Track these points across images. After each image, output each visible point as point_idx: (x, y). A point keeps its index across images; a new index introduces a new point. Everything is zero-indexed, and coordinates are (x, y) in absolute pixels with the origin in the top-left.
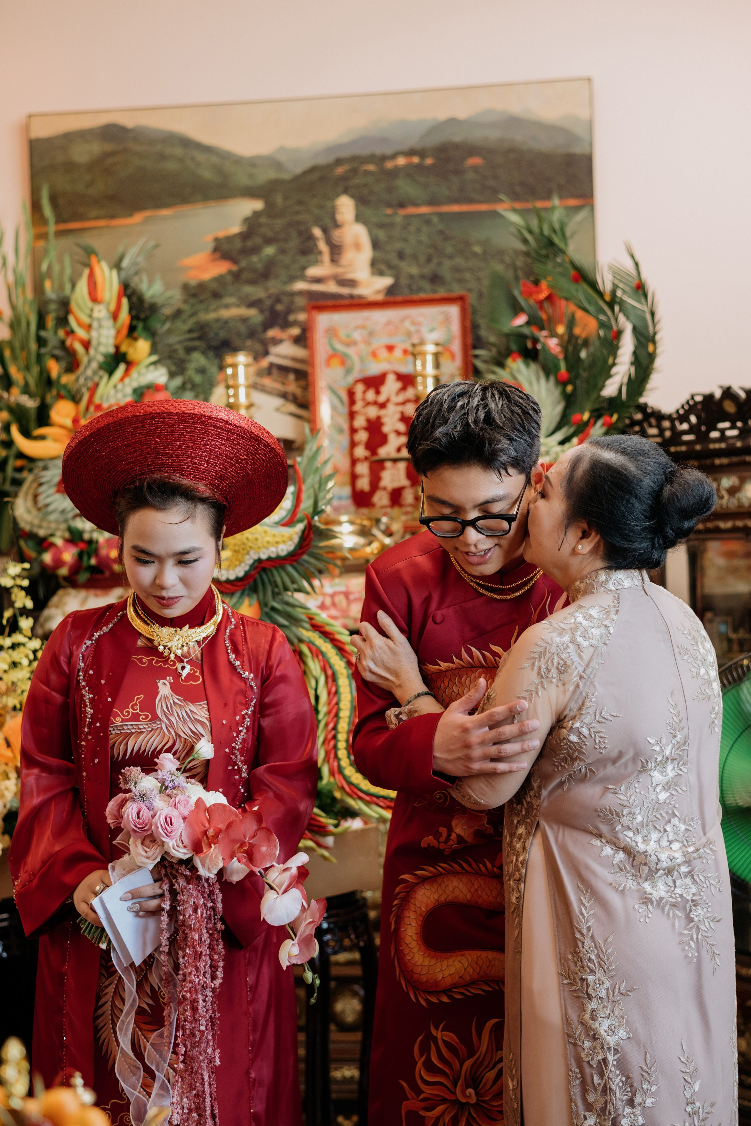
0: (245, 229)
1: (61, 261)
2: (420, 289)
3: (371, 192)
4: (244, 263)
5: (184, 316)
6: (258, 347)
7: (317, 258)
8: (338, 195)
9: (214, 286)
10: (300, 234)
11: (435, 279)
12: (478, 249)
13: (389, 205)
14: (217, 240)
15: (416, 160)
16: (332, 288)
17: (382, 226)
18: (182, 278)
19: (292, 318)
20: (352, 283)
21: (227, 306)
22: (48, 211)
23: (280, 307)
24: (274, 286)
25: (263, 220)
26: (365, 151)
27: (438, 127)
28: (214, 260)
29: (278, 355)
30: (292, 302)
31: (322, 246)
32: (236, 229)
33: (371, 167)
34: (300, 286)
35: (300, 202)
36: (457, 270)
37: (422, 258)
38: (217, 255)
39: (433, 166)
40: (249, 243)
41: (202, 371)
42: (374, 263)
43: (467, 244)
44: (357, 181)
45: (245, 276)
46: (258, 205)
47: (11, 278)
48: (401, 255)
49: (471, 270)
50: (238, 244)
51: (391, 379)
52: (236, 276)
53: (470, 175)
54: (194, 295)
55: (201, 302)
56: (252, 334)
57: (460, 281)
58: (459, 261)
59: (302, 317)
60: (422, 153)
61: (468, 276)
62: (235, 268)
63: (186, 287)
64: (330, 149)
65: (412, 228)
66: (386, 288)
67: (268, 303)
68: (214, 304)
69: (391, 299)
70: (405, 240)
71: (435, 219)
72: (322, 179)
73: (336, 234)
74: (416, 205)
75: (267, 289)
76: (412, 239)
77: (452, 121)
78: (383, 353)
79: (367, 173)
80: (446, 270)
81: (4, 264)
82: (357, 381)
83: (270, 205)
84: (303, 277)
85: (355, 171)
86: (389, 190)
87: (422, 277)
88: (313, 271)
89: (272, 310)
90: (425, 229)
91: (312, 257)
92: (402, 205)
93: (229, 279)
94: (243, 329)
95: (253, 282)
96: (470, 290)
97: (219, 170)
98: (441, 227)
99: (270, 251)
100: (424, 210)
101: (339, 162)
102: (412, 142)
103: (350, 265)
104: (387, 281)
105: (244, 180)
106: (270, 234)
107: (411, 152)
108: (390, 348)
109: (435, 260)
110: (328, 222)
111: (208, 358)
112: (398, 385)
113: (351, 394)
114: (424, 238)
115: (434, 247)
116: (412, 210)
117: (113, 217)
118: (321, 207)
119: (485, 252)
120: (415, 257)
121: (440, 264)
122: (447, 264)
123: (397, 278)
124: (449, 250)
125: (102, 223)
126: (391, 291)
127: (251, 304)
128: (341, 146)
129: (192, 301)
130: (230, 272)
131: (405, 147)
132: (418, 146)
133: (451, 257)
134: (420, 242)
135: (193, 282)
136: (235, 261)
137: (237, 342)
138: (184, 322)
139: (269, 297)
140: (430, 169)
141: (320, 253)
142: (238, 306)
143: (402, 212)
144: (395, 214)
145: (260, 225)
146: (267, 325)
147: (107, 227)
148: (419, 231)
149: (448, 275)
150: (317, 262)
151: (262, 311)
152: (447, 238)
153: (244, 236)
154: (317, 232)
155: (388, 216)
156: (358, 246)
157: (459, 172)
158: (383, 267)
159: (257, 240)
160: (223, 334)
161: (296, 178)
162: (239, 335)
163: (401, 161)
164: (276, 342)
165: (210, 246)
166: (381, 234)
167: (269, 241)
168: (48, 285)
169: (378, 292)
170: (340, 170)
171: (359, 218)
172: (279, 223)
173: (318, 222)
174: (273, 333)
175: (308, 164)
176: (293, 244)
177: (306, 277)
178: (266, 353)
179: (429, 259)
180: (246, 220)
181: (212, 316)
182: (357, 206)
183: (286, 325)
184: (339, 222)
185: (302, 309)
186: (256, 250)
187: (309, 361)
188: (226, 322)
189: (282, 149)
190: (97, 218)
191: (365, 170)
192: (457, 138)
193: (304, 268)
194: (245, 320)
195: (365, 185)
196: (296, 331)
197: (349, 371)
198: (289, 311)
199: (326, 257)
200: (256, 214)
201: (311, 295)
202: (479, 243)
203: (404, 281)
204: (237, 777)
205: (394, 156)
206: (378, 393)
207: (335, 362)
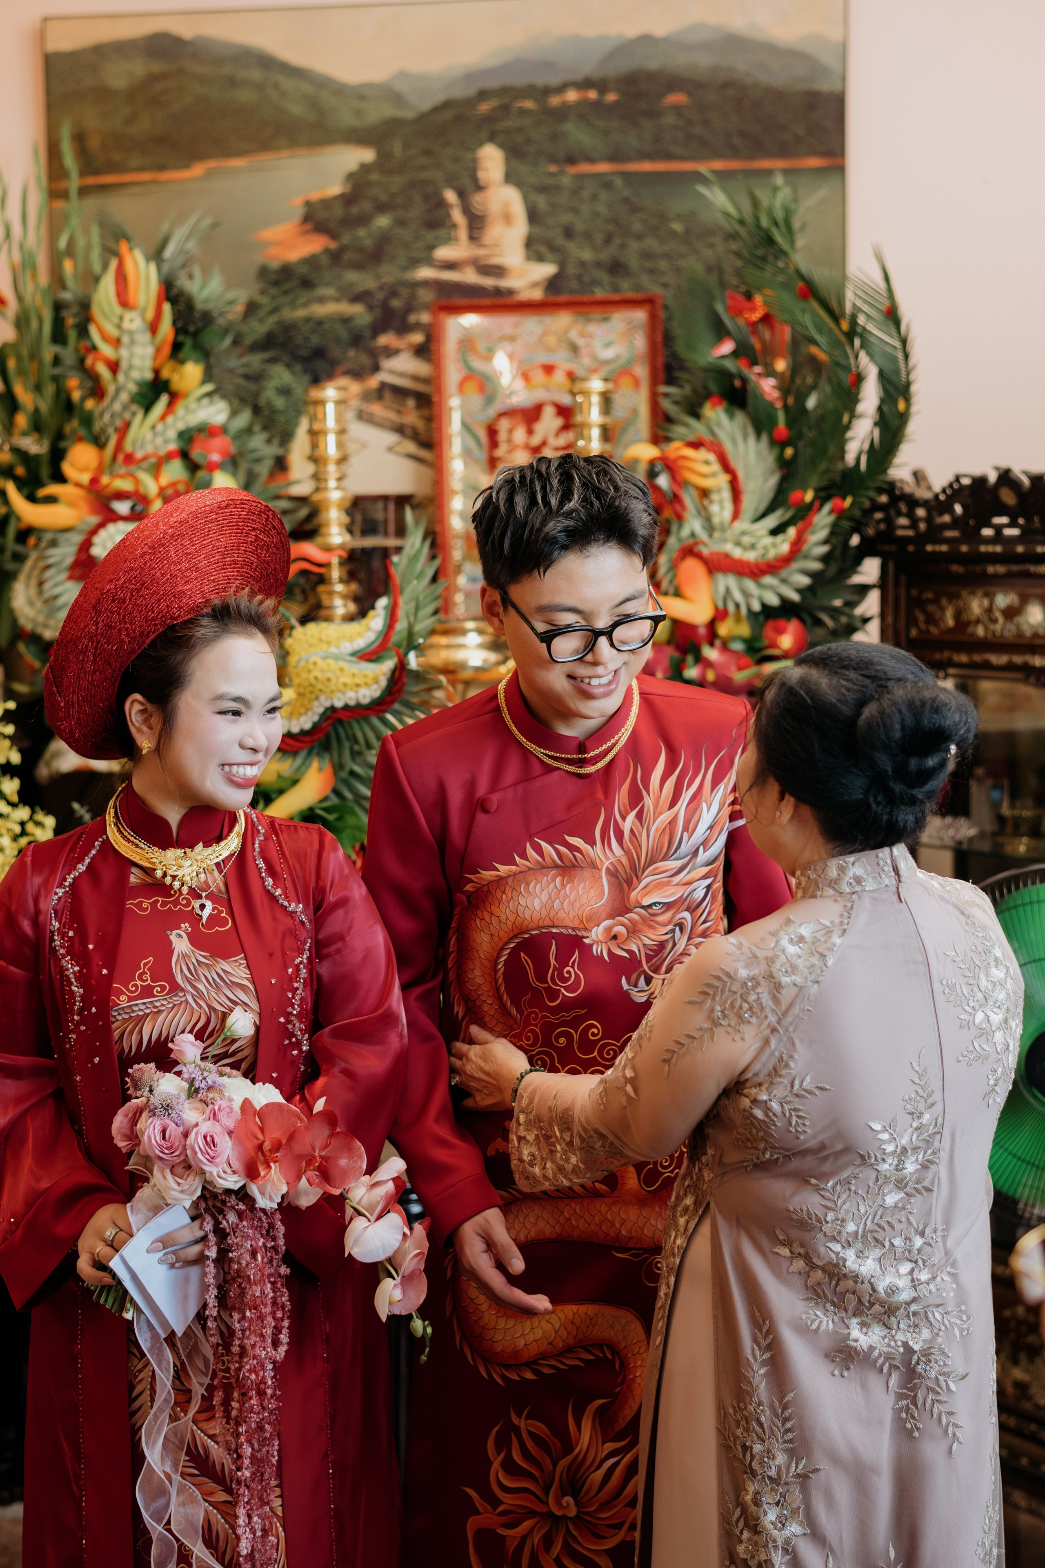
0: (348, 189)
1: (86, 232)
2: (595, 282)
3: (528, 141)
4: (346, 239)
5: (261, 313)
6: (365, 360)
7: (449, 234)
8: (481, 144)
9: (304, 270)
10: (426, 198)
11: (616, 268)
12: (677, 227)
13: (553, 159)
14: (308, 204)
15: (593, 95)
16: (470, 277)
17: (542, 189)
18: (259, 258)
19: (412, 318)
20: (499, 271)
21: (321, 300)
22: (69, 160)
23: (396, 303)
24: (388, 273)
25: (374, 177)
26: (520, 81)
27: (625, 47)
28: (304, 233)
29: (392, 372)
30: (413, 296)
31: (457, 216)
32: (335, 189)
33: (529, 104)
34: (425, 273)
35: (428, 153)
36: (647, 255)
37: (599, 238)
38: (309, 226)
39: (616, 103)
40: (354, 210)
41: (285, 391)
42: (530, 243)
43: (663, 218)
44: (508, 123)
45: (347, 256)
46: (368, 155)
47: (17, 256)
48: (569, 233)
49: (666, 256)
50: (339, 211)
51: (549, 412)
52: (335, 257)
53: (670, 119)
54: (276, 283)
55: (286, 293)
56: (357, 340)
57: (651, 272)
58: (651, 243)
59: (425, 318)
60: (601, 85)
61: (662, 264)
62: (333, 245)
63: (263, 272)
64: (470, 76)
65: (586, 194)
66: (547, 280)
67: (380, 296)
68: (304, 296)
69: (552, 298)
70: (575, 211)
71: (618, 182)
72: (459, 119)
73: (477, 199)
74: (591, 160)
75: (378, 277)
76: (585, 208)
77: (646, 40)
78: (539, 376)
79: (522, 112)
80: (632, 257)
81: (8, 235)
82: (502, 415)
83: (384, 156)
84: (429, 262)
85: (505, 109)
86: (554, 137)
87: (598, 265)
88: (443, 253)
89: (385, 306)
90: (604, 195)
91: (442, 232)
92: (571, 160)
93: (325, 260)
94: (343, 333)
95: (358, 266)
96: (665, 285)
97: (313, 103)
98: (627, 193)
99: (383, 221)
100: (603, 167)
101: (483, 95)
102: (588, 69)
103: (496, 245)
104: (548, 270)
105: (348, 119)
106: (383, 197)
107: (586, 84)
108: (549, 369)
109: (617, 241)
110: (466, 182)
111: (293, 373)
112: (559, 422)
113: (492, 432)
114: (602, 209)
115: (615, 221)
116: (585, 168)
117: (162, 168)
118: (456, 160)
119: (688, 231)
120: (588, 236)
121: (623, 246)
122: (634, 246)
123: (562, 265)
124: (637, 227)
125: (146, 176)
126: (553, 284)
127: (356, 298)
128: (486, 72)
129: (273, 291)
130: (327, 251)
131: (578, 76)
132: (596, 75)
133: (639, 237)
134: (596, 214)
135: (275, 265)
136: (334, 236)
137: (335, 351)
138: (261, 321)
139: (381, 288)
140: (612, 108)
141: (454, 226)
142: (337, 300)
143: (572, 170)
144: (561, 173)
145: (370, 184)
146: (378, 328)
147: (154, 182)
148: (594, 197)
149: (634, 262)
150: (449, 240)
151: (371, 308)
152: (634, 210)
153: (347, 199)
154: (451, 196)
155: (551, 175)
156: (507, 218)
157: (653, 114)
158: (543, 249)
159: (366, 206)
160: (315, 340)
161: (422, 117)
162: (338, 340)
163: (572, 96)
164: (391, 352)
165: (299, 212)
166: (541, 202)
167: (382, 208)
168: (68, 266)
169: (535, 285)
170: (484, 107)
171: (510, 178)
172: (397, 182)
173: (452, 181)
174: (384, 340)
175: (439, 98)
176: (416, 212)
177: (434, 260)
178: (376, 368)
179: (608, 240)
180: (350, 176)
181: (300, 313)
182: (507, 160)
183: (404, 329)
184: (482, 183)
185: (427, 307)
186: (364, 220)
187: (435, 381)
188: (320, 323)
189: (403, 75)
190: (141, 169)
191: (520, 108)
192: (653, 65)
193: (431, 248)
194: (346, 320)
195: (519, 130)
196: (417, 338)
197: (489, 400)
198: (410, 309)
199: (463, 233)
200: (365, 168)
201: (441, 287)
202: (679, 217)
203: (571, 270)
204: (295, 1052)
205: (562, 88)
206: (530, 432)
207: (471, 387)
